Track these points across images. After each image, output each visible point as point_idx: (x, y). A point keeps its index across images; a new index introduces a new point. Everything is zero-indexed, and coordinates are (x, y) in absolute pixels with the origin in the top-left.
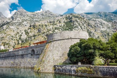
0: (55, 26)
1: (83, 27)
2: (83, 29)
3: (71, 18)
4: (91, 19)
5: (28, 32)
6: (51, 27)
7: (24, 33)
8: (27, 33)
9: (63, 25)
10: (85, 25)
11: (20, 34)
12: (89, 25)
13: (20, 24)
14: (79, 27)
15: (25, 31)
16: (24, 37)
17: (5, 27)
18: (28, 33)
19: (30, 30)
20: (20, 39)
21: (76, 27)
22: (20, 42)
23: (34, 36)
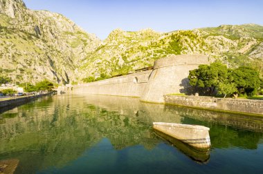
0: (158, 49)
1: (194, 48)
2: (195, 51)
3: (179, 36)
4: (207, 36)
5: (125, 56)
6: (153, 49)
7: (121, 57)
8: (124, 58)
9: (167, 46)
10: (197, 46)
11: (117, 59)
12: (203, 44)
13: (116, 47)
14: (189, 49)
15: (122, 55)
16: (121, 62)
17: (100, 51)
19: (127, 54)
20: (117, 64)
21: (185, 49)
22: (117, 68)
23: (133, 61)
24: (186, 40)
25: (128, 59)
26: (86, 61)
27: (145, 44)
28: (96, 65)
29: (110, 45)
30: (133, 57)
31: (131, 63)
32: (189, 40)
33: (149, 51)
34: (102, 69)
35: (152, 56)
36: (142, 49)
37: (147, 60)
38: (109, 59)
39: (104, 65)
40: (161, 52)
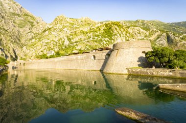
0: (96, 33)
1: (122, 35)
2: (122, 37)
3: (111, 26)
4: (129, 27)
5: (70, 38)
6: (92, 34)
7: (66, 38)
9: (102, 32)
10: (124, 33)
11: (63, 40)
12: (127, 32)
13: (61, 30)
14: (118, 35)
16: (67, 43)
17: (47, 33)
18: (71, 40)
19: (71, 36)
21: (115, 35)
22: (64, 48)
23: (76, 42)
24: (116, 29)
25: (72, 40)
26: (33, 40)
27: (86, 29)
28: (45, 44)
29: (56, 28)
30: (76, 39)
31: (75, 44)
32: (118, 28)
33: (89, 35)
34: (50, 48)
35: (91, 39)
36: (83, 33)
37: (88, 42)
38: (56, 40)
39: (52, 45)
40: (98, 36)
